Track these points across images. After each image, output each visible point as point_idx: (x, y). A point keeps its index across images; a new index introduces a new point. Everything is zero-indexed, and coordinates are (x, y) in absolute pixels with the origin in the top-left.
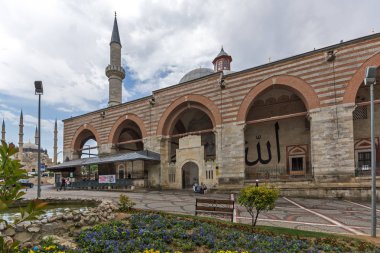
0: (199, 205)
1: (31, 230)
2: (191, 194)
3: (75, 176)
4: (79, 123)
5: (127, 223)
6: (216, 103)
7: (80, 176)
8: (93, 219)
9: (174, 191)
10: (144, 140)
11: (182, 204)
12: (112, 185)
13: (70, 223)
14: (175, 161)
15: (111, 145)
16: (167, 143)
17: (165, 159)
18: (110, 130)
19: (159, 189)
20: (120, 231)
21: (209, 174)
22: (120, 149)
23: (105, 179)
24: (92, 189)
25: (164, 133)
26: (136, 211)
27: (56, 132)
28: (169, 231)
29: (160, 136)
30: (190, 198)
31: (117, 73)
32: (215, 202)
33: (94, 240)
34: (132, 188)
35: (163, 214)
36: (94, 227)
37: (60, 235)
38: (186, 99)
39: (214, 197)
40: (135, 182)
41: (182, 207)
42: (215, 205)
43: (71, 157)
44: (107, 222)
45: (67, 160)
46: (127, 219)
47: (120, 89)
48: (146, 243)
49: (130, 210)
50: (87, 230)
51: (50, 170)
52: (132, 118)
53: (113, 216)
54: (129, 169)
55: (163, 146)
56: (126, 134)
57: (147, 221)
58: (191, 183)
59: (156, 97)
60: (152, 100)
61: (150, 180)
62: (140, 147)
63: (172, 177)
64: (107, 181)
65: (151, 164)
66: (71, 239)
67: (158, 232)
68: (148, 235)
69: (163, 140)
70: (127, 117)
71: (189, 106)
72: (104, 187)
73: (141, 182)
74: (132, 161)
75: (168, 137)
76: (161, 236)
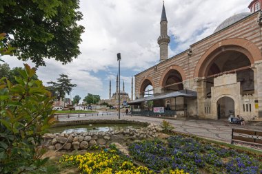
0: (236, 134)
1: (106, 137)
2: (227, 124)
3: (140, 108)
4: (142, 76)
5: (166, 142)
6: (254, 41)
7: (144, 108)
8: (142, 135)
9: (209, 120)
10: (183, 82)
11: (217, 132)
12: (162, 114)
13: (127, 136)
14: (210, 97)
15: (161, 87)
16: (203, 83)
17: (201, 95)
18: (160, 78)
19: (197, 118)
20: (159, 147)
21: (247, 108)
22: (167, 90)
23: (158, 110)
24: (150, 116)
25: (200, 75)
26: (174, 133)
27: (132, 83)
28: (202, 155)
29: (197, 78)
30: (225, 128)
31: (164, 40)
32: (255, 134)
33: (139, 151)
34: (175, 116)
35: (197, 139)
36: (142, 141)
37: (121, 143)
38: (220, 44)
39: (253, 128)
40: (178, 113)
41: (217, 135)
42: (255, 137)
43: (139, 96)
44: (152, 139)
45: (137, 98)
46: (166, 139)
47: (167, 50)
48: (178, 163)
49: (170, 132)
50: (137, 143)
51: (129, 104)
52: (175, 68)
53: (157, 135)
54: (173, 103)
55: (199, 85)
56: (171, 79)
57: (182, 142)
58: (227, 115)
59: (193, 49)
60: (189, 53)
61: (189, 111)
62: (181, 87)
63: (208, 109)
64: (158, 111)
65: (190, 99)
66: (127, 147)
67: (191, 154)
68: (181, 156)
69: (199, 81)
70: (171, 68)
71: (223, 50)
72: (156, 115)
73: (182, 113)
74: (175, 97)
75: (203, 78)
76: (193, 158)
